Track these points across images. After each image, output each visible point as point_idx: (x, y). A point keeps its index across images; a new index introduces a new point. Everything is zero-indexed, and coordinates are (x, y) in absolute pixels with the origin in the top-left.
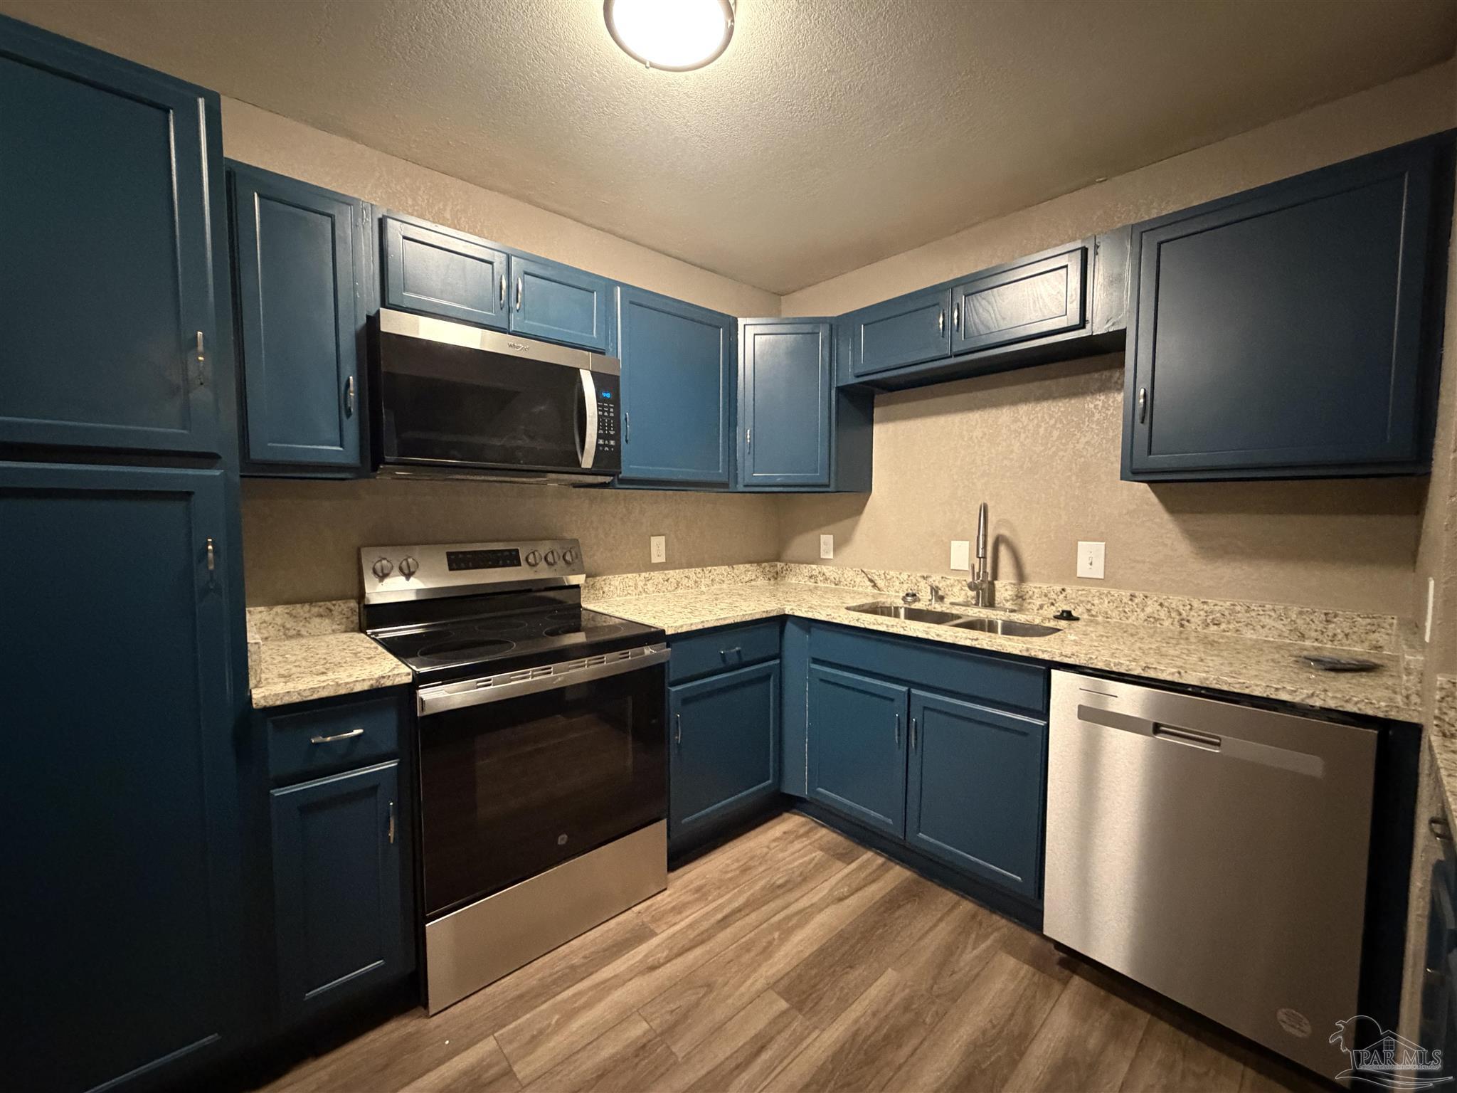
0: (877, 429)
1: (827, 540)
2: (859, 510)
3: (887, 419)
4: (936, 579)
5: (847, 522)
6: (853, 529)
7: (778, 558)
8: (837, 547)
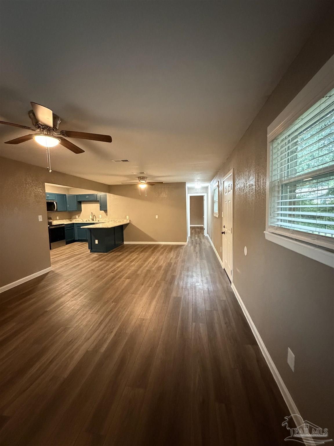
0: (82, 205)
1: (77, 216)
2: (81, 213)
3: (83, 204)
4: (89, 219)
5: (79, 214)
6: (80, 215)
7: (71, 219)
8: (78, 217)
